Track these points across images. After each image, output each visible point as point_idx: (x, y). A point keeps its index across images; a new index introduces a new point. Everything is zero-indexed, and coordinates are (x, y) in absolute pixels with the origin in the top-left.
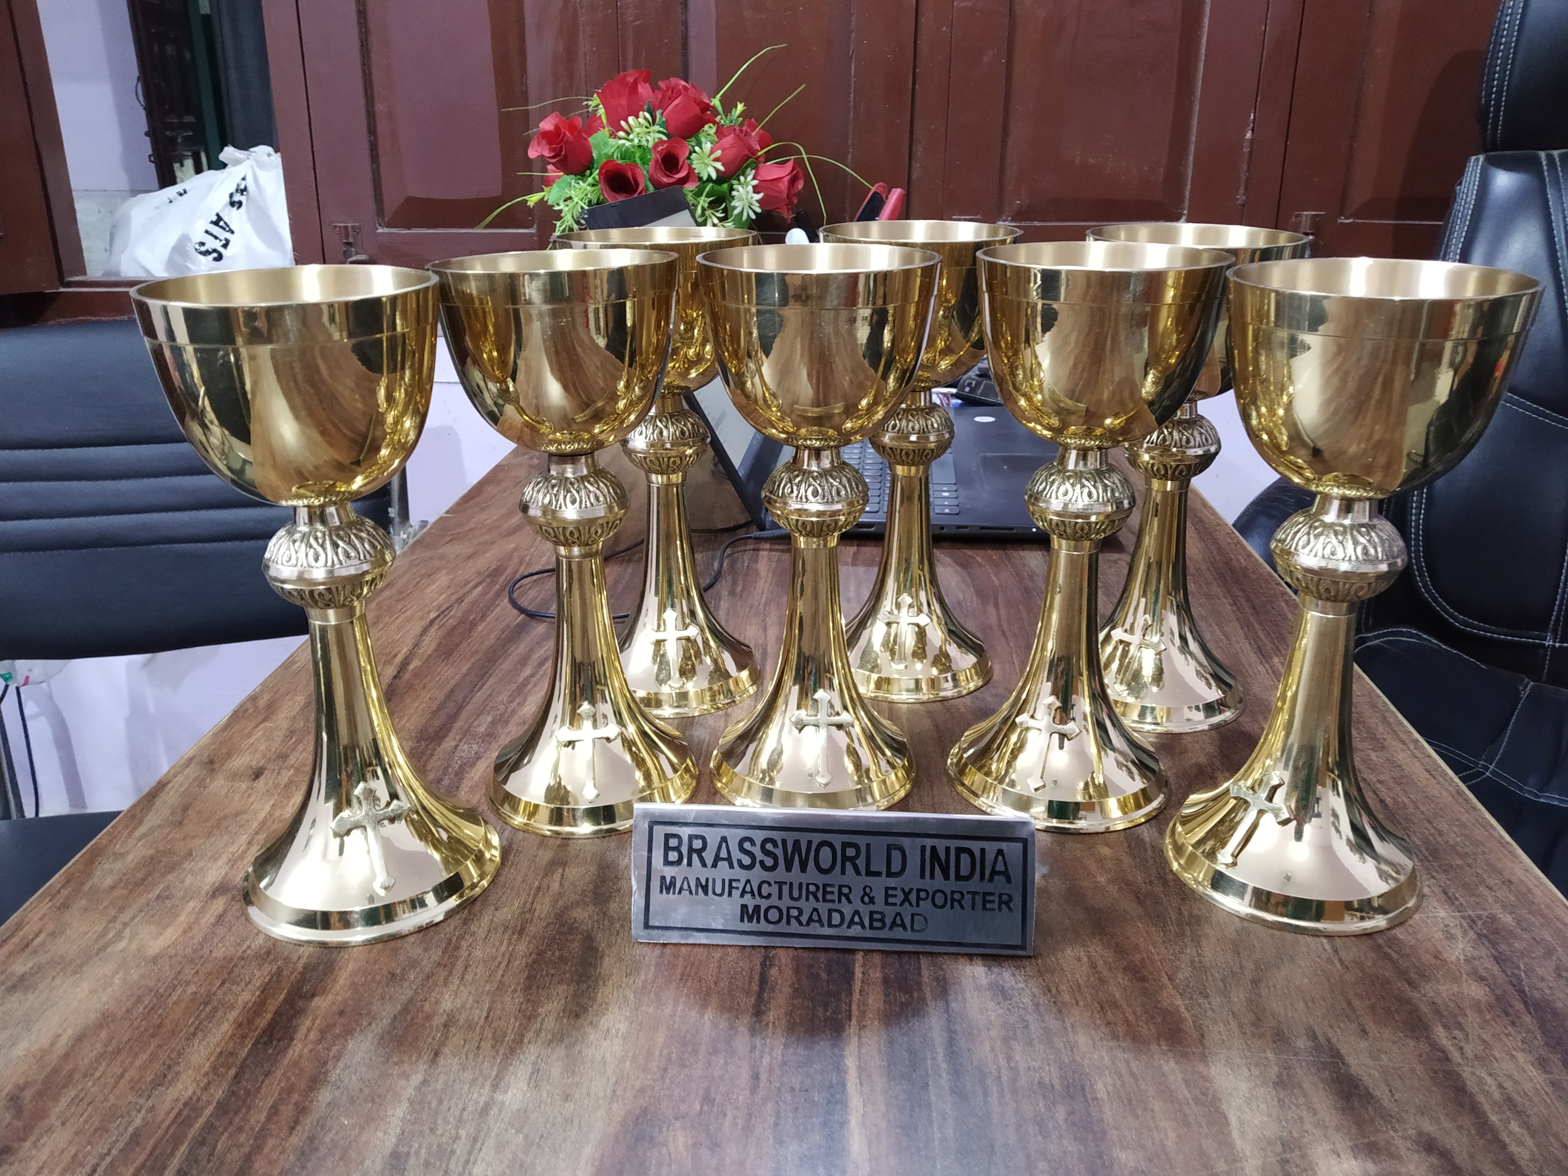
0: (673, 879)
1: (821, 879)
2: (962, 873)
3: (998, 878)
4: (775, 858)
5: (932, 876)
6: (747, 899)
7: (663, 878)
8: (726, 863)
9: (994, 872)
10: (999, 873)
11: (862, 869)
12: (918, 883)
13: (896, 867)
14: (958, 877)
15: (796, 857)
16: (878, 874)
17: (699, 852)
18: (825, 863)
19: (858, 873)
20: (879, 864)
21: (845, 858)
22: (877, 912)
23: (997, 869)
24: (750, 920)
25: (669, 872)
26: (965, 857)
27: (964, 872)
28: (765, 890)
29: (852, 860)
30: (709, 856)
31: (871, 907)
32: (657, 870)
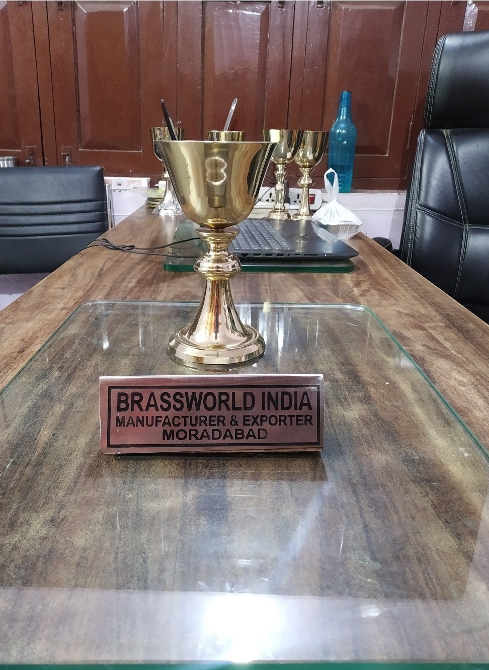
0: (123, 418)
1: (208, 413)
2: (285, 406)
3: (305, 408)
4: (182, 403)
5: (269, 409)
6: (167, 427)
7: (117, 418)
8: (154, 408)
9: (302, 404)
10: (305, 405)
11: (231, 407)
12: (261, 413)
13: (249, 404)
14: (283, 408)
15: (194, 402)
16: (240, 409)
17: (138, 402)
18: (210, 405)
19: (228, 409)
20: (239, 403)
21: (221, 401)
22: (240, 430)
23: (304, 402)
24: (168, 439)
25: (121, 415)
26: (286, 397)
27: (286, 405)
28: (177, 421)
29: (225, 402)
30: (144, 404)
31: (236, 427)
32: (115, 414)
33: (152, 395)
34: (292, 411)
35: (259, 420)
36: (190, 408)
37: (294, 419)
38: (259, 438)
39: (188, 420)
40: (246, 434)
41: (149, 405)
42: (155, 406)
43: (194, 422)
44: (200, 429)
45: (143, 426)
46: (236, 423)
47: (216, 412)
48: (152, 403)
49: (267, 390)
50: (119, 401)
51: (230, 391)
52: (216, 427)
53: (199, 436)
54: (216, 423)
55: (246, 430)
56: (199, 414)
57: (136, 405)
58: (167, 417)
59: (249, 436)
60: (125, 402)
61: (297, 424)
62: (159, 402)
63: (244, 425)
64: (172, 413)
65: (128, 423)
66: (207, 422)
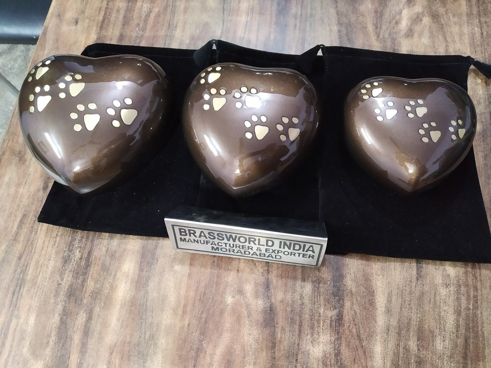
0: (185, 238)
1: (241, 244)
2: (296, 249)
4: (223, 238)
5: (284, 248)
6: (213, 246)
7: (181, 238)
9: (308, 250)
11: (257, 244)
12: (278, 248)
14: (294, 249)
17: (194, 234)
20: (263, 243)
22: (262, 254)
23: (310, 249)
24: (215, 250)
25: (183, 237)
28: (220, 244)
30: (197, 234)
31: (260, 252)
32: (178, 236)
33: (202, 232)
34: (301, 251)
35: (276, 252)
36: (229, 240)
37: (301, 255)
38: (276, 258)
40: (267, 255)
41: (200, 236)
42: (205, 236)
43: (232, 246)
44: (236, 250)
45: (198, 243)
46: (261, 251)
47: (247, 244)
48: (202, 234)
49: (283, 241)
50: (181, 232)
51: (257, 238)
52: (247, 250)
53: (235, 252)
54: (247, 248)
55: (267, 254)
56: (235, 243)
57: (191, 234)
58: (213, 242)
59: (268, 256)
60: (185, 232)
61: (303, 257)
62: (207, 236)
63: (266, 252)
64: (216, 241)
65: (188, 242)
66: (241, 247)
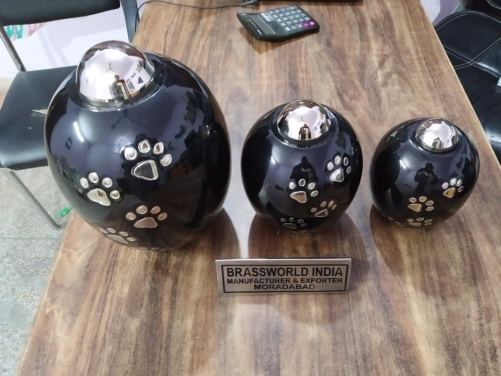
0: (232, 280)
1: (280, 277)
2: (326, 274)
3: (338, 275)
4: (265, 273)
5: (316, 275)
6: (256, 283)
7: (228, 279)
12: (311, 277)
13: (305, 274)
15: (272, 272)
16: (299, 275)
17: (239, 273)
18: (281, 273)
19: (292, 275)
20: (299, 272)
21: (287, 272)
22: (298, 285)
23: (338, 272)
24: (258, 289)
28: (262, 281)
29: (290, 272)
33: (247, 269)
34: (331, 276)
35: (310, 280)
36: (269, 275)
37: (331, 280)
38: (310, 289)
39: (269, 280)
40: (302, 287)
41: (245, 274)
42: (249, 274)
45: (243, 283)
46: (297, 282)
48: (247, 272)
49: (315, 267)
50: (228, 272)
51: (293, 268)
52: (285, 283)
53: (275, 287)
56: (275, 277)
58: (256, 279)
60: (232, 272)
61: (333, 282)
63: (301, 282)
64: (259, 277)
65: (234, 283)
